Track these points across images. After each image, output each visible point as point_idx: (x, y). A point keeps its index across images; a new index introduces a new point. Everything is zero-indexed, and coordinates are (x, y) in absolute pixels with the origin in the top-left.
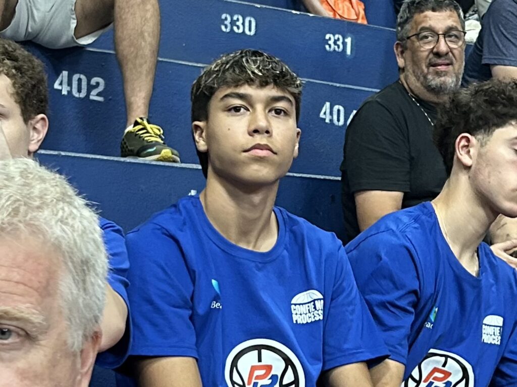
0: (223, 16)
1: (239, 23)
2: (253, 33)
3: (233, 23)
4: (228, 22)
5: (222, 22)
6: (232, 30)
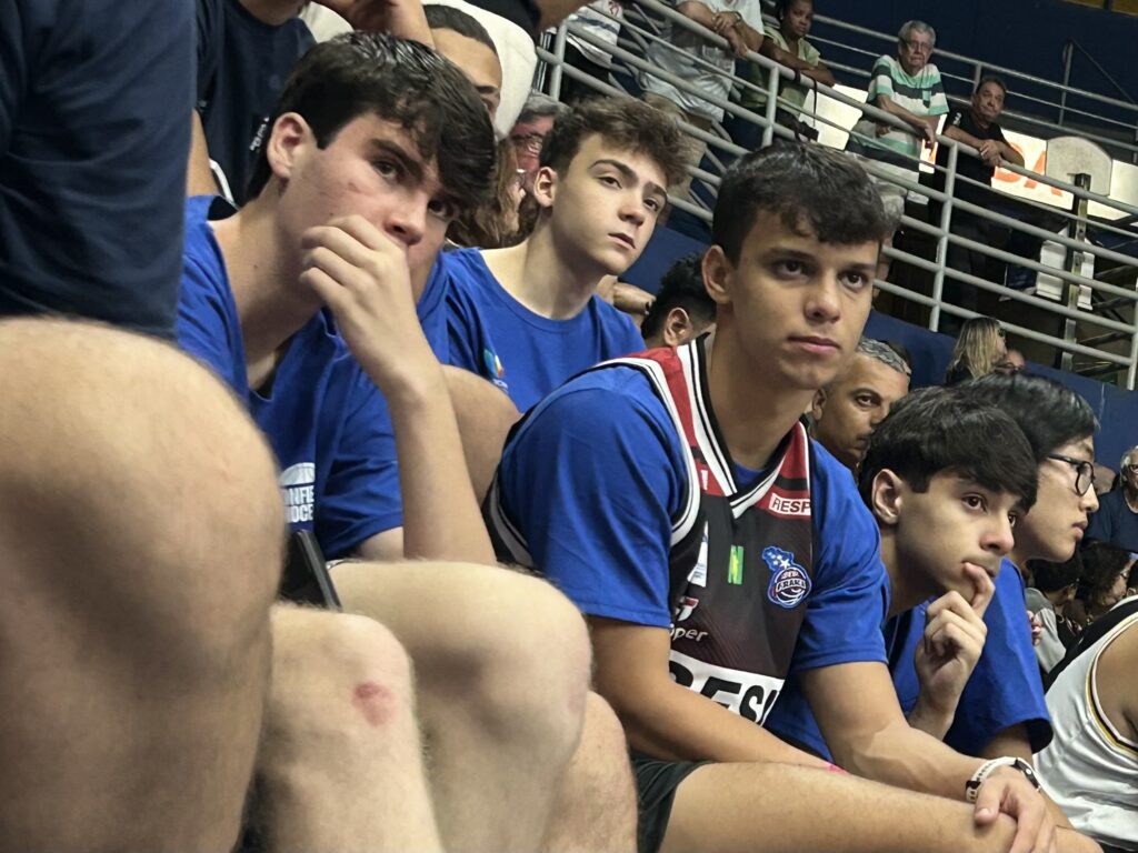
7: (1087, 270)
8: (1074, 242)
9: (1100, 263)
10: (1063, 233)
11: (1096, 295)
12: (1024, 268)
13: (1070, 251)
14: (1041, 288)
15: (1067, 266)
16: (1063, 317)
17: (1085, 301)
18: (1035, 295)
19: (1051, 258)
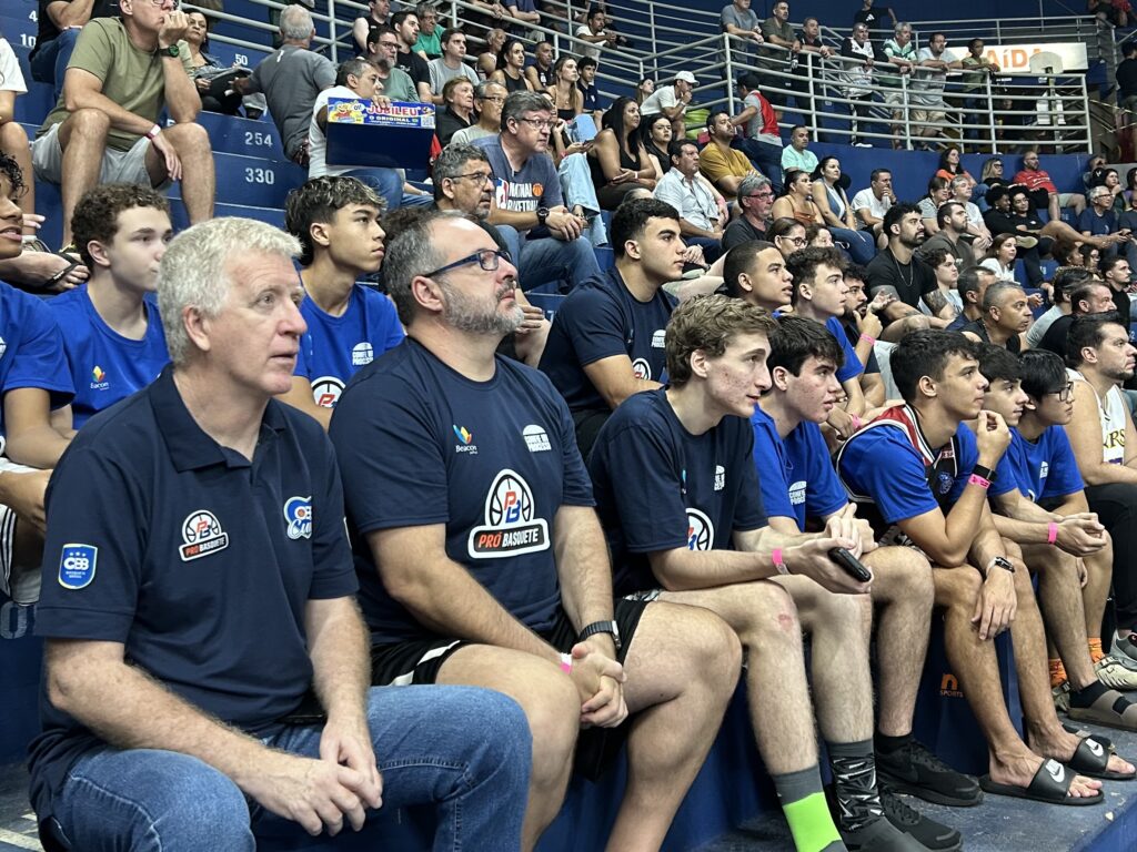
0: (247, 170)
1: (260, 175)
2: (272, 182)
3: (256, 175)
4: (251, 175)
5: (247, 174)
6: (255, 180)
7: (1060, 107)
8: (1051, 97)
9: (1064, 102)
10: (1045, 95)
11: (1066, 116)
12: (1029, 116)
13: (1050, 101)
14: (1040, 121)
15: (1050, 109)
16: (1053, 131)
17: (1062, 121)
18: (1038, 125)
19: (1042, 107)
